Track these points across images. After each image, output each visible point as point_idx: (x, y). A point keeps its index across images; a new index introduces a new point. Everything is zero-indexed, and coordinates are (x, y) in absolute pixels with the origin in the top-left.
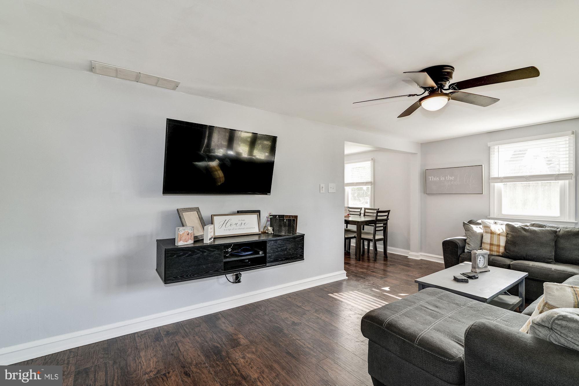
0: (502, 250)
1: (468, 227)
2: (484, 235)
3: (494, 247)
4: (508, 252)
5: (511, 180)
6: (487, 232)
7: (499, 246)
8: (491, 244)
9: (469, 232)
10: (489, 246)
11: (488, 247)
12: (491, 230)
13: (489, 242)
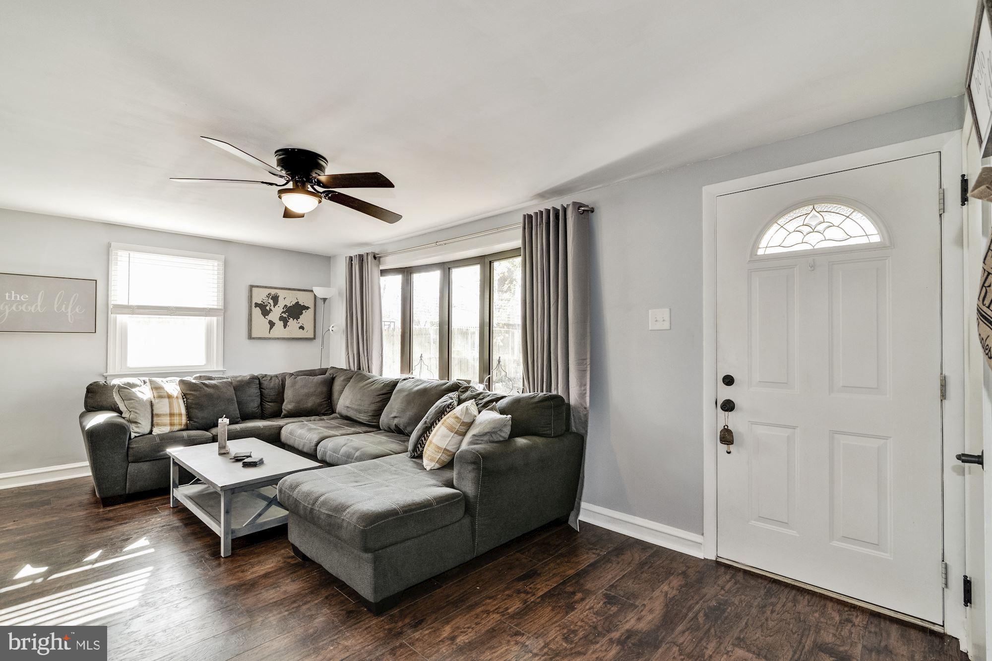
0: (184, 420)
1: (129, 393)
2: (155, 401)
3: (175, 418)
4: (196, 420)
5: (147, 311)
6: (160, 397)
7: (180, 415)
8: (171, 415)
9: (132, 401)
10: (169, 418)
11: (167, 420)
12: (167, 393)
13: (168, 412)
